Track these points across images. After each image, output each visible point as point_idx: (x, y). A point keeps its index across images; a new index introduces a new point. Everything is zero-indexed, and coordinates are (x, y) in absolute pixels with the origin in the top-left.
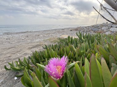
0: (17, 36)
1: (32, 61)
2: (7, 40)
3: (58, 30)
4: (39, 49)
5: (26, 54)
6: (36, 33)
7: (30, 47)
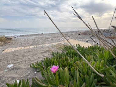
0: (30, 38)
1: (44, 64)
2: (24, 42)
3: (66, 34)
4: (48, 54)
5: (39, 58)
6: (46, 36)
7: (42, 52)
